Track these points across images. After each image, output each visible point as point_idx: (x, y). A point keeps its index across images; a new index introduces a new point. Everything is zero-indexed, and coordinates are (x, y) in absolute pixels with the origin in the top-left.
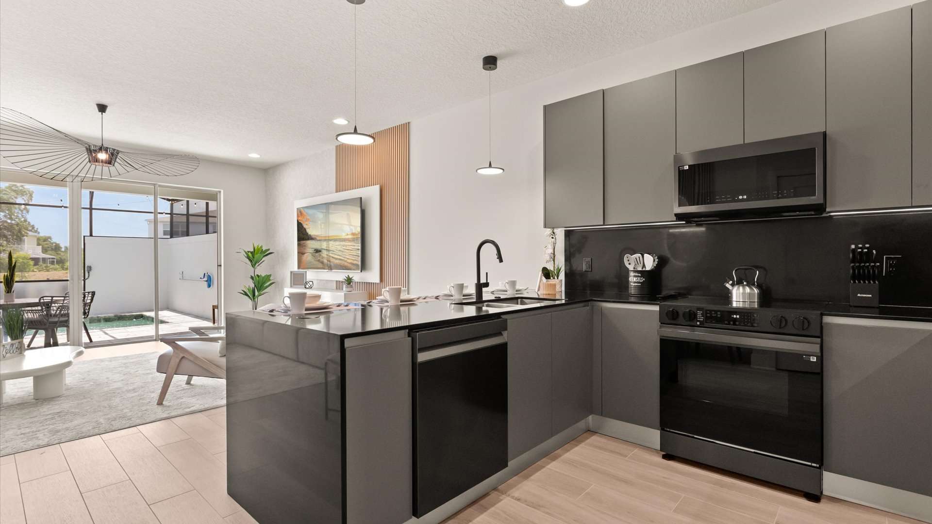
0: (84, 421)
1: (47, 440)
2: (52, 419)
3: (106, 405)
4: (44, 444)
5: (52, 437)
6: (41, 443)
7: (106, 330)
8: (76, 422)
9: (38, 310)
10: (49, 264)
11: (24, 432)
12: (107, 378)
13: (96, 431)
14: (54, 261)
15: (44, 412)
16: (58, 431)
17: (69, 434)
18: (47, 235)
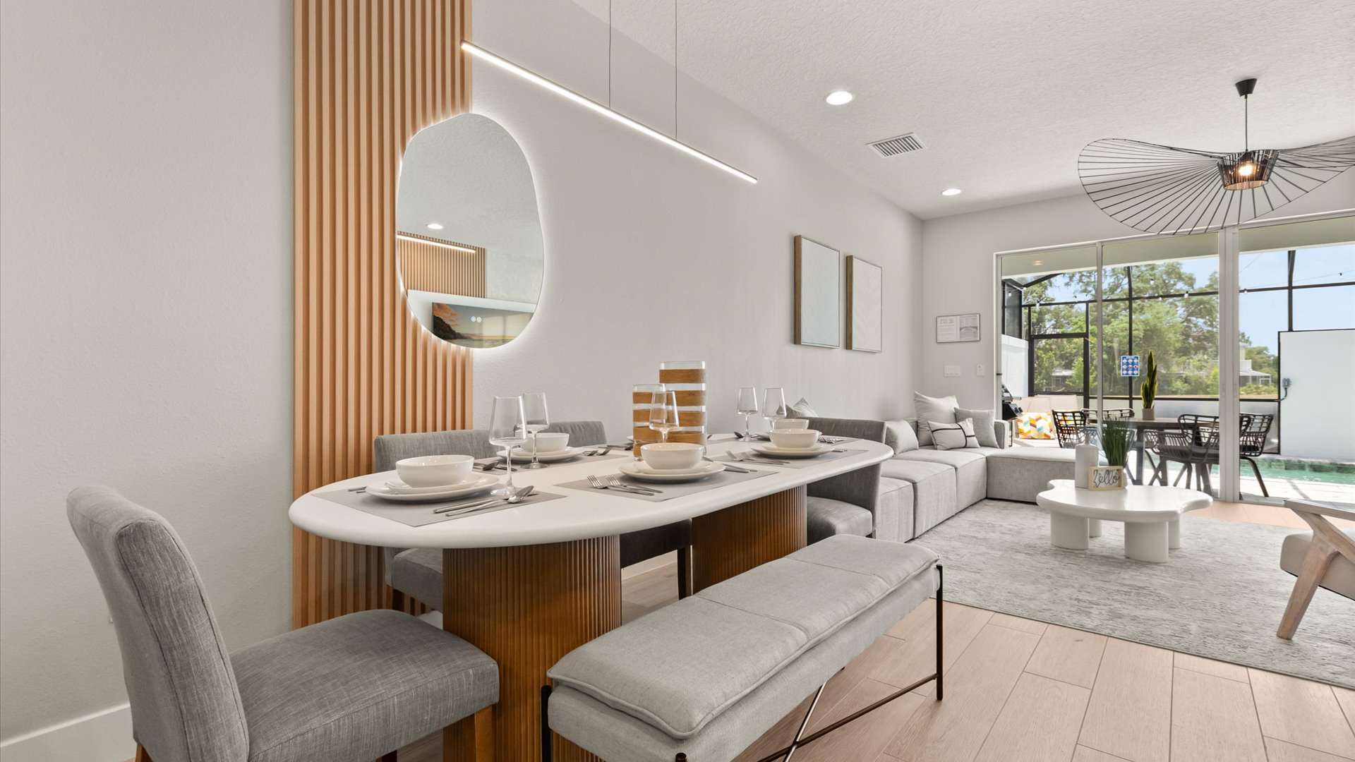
0: (1166, 616)
1: (1097, 622)
2: (1127, 593)
3: (1218, 604)
4: (1090, 626)
5: (1106, 622)
6: (1089, 623)
7: (1296, 482)
8: (1153, 613)
9: (1178, 434)
10: (1262, 384)
11: (1081, 598)
12: (1250, 558)
13: (1173, 643)
14: (1268, 381)
15: (1124, 579)
16: (1121, 616)
17: (1132, 629)
18: (1262, 345)
